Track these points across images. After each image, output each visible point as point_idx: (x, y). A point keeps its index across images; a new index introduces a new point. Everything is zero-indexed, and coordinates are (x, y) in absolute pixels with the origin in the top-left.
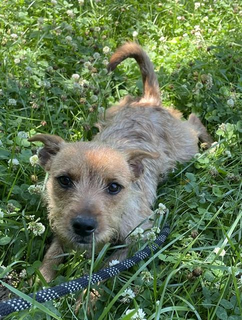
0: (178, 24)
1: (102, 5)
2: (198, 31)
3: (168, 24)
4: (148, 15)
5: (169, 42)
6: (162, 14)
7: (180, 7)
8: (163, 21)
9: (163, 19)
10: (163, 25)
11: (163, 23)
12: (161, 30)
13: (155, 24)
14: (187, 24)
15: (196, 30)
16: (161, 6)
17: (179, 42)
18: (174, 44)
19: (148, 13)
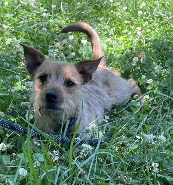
0: (125, 26)
1: (69, 12)
2: (139, 31)
3: (117, 26)
4: (103, 18)
5: (118, 39)
6: (114, 19)
7: (128, 14)
8: (114, 24)
9: (114, 22)
10: (114, 27)
11: (114, 25)
12: (112, 30)
13: (108, 25)
14: (132, 27)
15: (138, 30)
16: (112, 13)
17: (126, 39)
18: (121, 40)
19: (103, 17)
